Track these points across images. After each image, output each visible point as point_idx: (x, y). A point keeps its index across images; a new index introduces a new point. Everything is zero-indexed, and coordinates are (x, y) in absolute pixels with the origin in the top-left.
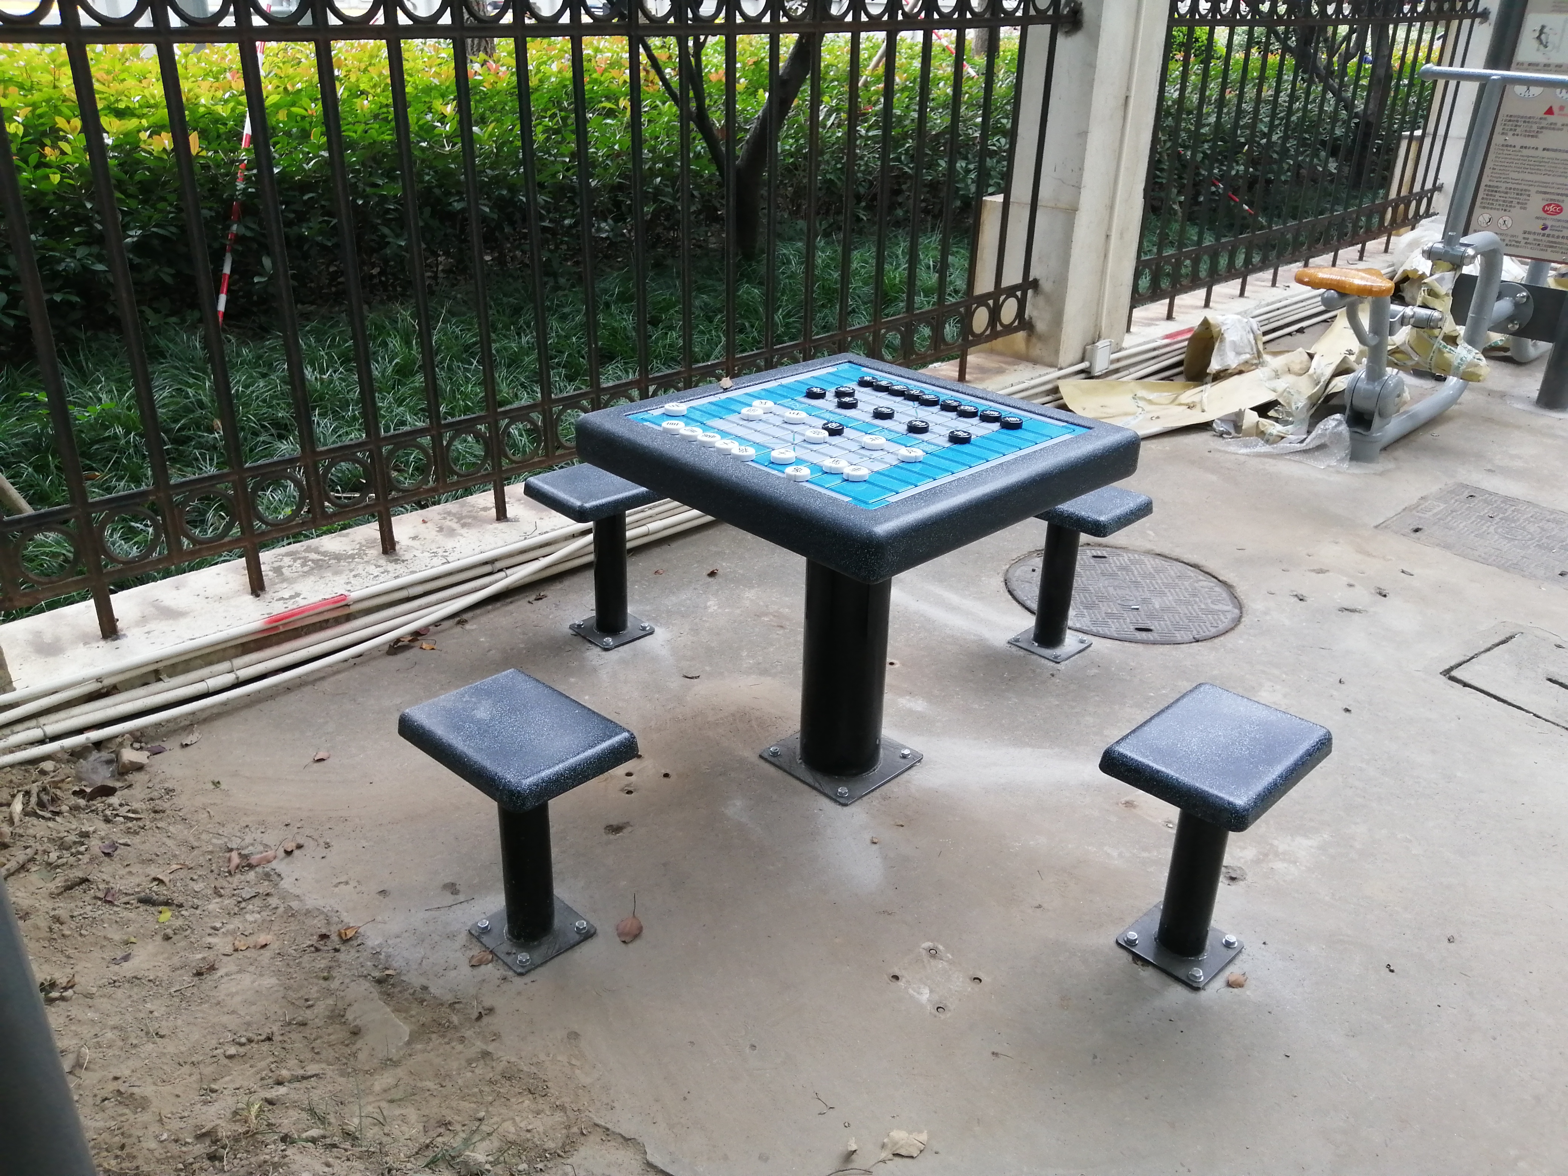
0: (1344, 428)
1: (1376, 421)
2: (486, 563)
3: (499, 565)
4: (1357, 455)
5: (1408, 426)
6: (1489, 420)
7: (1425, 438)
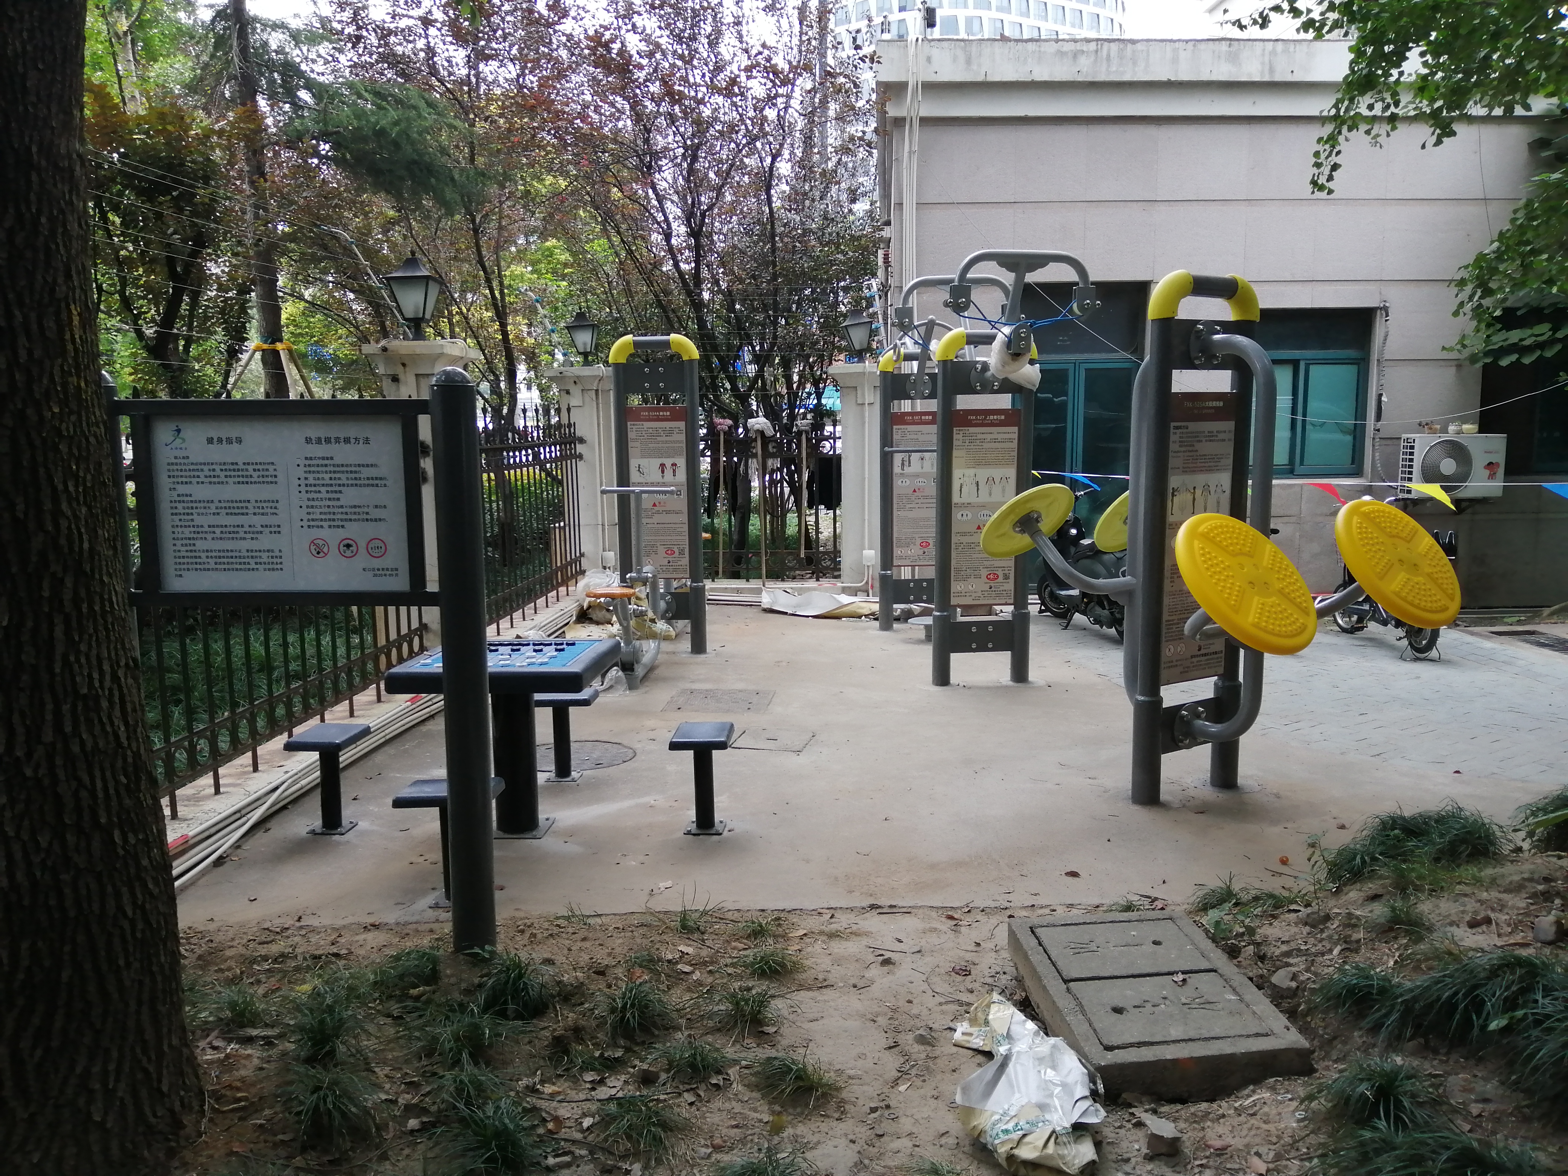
0: (620, 673)
1: (636, 666)
2: (235, 813)
3: (243, 812)
4: (631, 687)
5: (645, 671)
6: (676, 663)
7: (652, 675)
